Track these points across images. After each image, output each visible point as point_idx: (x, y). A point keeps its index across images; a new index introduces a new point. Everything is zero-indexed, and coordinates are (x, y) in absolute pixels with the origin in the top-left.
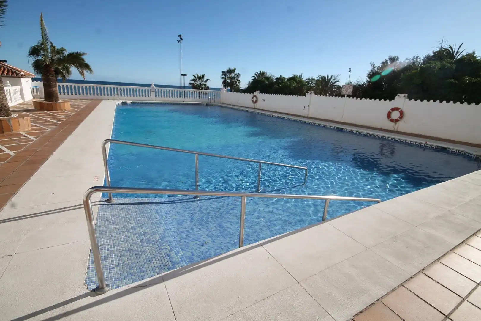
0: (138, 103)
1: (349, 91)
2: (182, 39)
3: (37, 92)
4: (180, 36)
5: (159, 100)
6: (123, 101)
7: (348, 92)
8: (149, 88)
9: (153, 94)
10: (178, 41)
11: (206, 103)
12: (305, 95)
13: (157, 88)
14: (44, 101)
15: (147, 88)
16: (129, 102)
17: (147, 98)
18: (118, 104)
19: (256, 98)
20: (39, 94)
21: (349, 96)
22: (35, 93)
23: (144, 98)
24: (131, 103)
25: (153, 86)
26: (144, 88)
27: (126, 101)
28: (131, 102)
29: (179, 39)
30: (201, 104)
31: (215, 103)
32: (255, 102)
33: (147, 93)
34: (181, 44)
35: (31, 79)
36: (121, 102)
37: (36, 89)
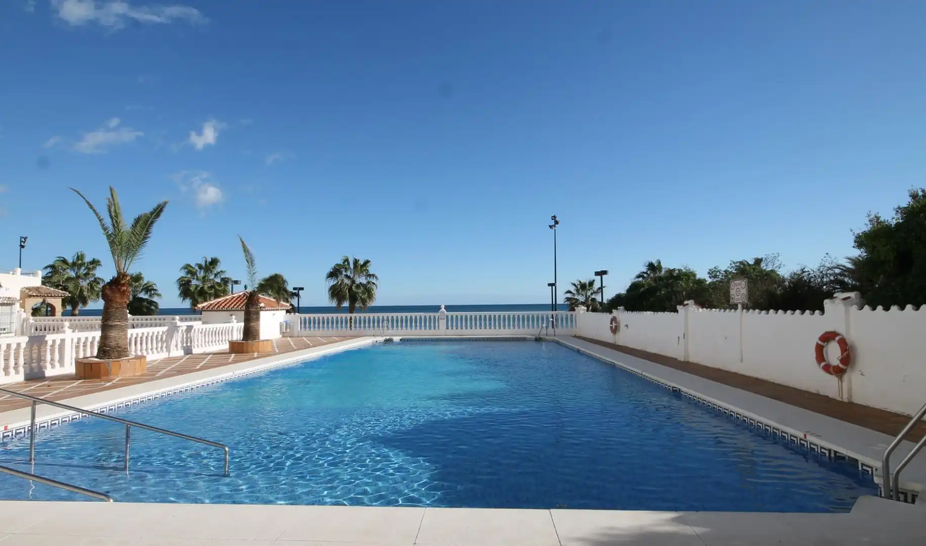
0: (411, 340)
1: (741, 294)
2: (557, 222)
3: (286, 329)
4: (554, 218)
5: (452, 333)
6: (388, 338)
7: (740, 296)
8: (437, 315)
9: (443, 323)
10: (551, 227)
11: (534, 337)
12: (676, 311)
13: (450, 314)
14: (242, 340)
15: (432, 314)
16: (396, 339)
17: (432, 331)
18: (376, 342)
19: (616, 323)
21: (746, 307)
23: (427, 331)
24: (401, 340)
25: (443, 309)
26: (427, 314)
27: (392, 337)
28: (401, 338)
29: (553, 223)
30: (526, 338)
31: (547, 335)
32: (615, 330)
33: (433, 323)
34: (555, 230)
35: (285, 311)
36: (381, 339)
37: (286, 323)
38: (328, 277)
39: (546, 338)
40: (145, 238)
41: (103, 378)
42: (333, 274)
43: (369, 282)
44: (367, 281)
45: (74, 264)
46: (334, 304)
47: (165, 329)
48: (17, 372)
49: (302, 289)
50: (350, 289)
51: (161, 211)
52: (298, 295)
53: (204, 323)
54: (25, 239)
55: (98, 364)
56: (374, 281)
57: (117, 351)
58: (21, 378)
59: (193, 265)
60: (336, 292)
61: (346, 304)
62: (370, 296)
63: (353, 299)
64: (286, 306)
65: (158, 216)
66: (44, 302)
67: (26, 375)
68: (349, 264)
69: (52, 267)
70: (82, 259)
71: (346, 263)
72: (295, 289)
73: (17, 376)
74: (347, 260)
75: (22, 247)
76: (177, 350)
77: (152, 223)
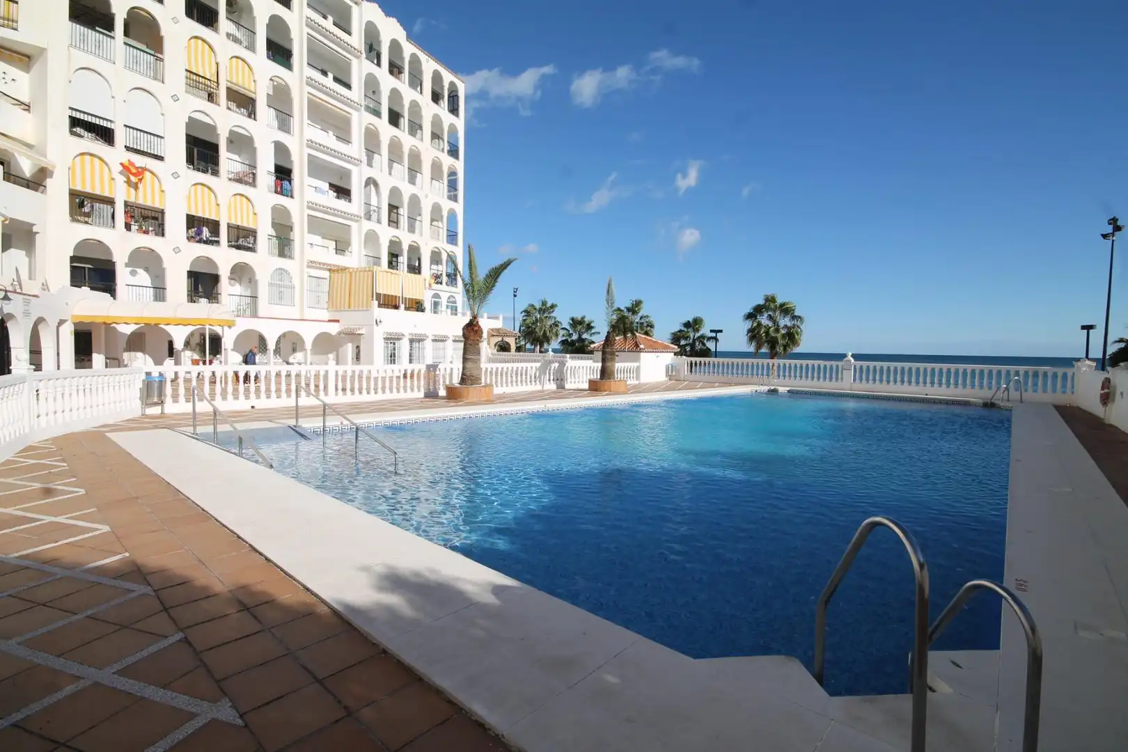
0: (801, 393)
2: (1117, 228)
3: (672, 372)
4: (1113, 222)
5: (861, 388)
6: (772, 388)
8: (840, 364)
9: (848, 375)
10: (1105, 236)
11: (981, 401)
13: (859, 363)
14: (599, 379)
15: (834, 363)
16: (782, 390)
17: (834, 384)
18: (756, 391)
19: (1108, 388)
20: (674, 373)
22: (670, 373)
23: (809, 382)
24: (789, 391)
25: (850, 358)
26: (828, 363)
27: (779, 388)
28: (788, 389)
29: (1109, 229)
31: (1005, 400)
32: (1106, 399)
33: (835, 375)
34: (1113, 241)
35: (673, 354)
36: (766, 388)
37: (672, 366)
38: (746, 319)
39: (1002, 404)
40: (493, 286)
41: (459, 400)
42: (750, 316)
44: (791, 324)
45: (540, 309)
46: (752, 349)
47: (538, 365)
48: (419, 390)
49: (721, 331)
51: (509, 265)
52: (716, 339)
53: (594, 362)
54: (517, 289)
55: (459, 388)
56: (800, 324)
57: (471, 380)
58: (421, 395)
59: (622, 308)
60: (754, 335)
61: (764, 350)
63: (773, 343)
64: (674, 348)
65: (506, 268)
66: (502, 340)
67: (425, 393)
69: (526, 311)
70: (545, 305)
72: (712, 331)
73: (419, 393)
75: (515, 296)
76: (550, 383)
77: (500, 273)
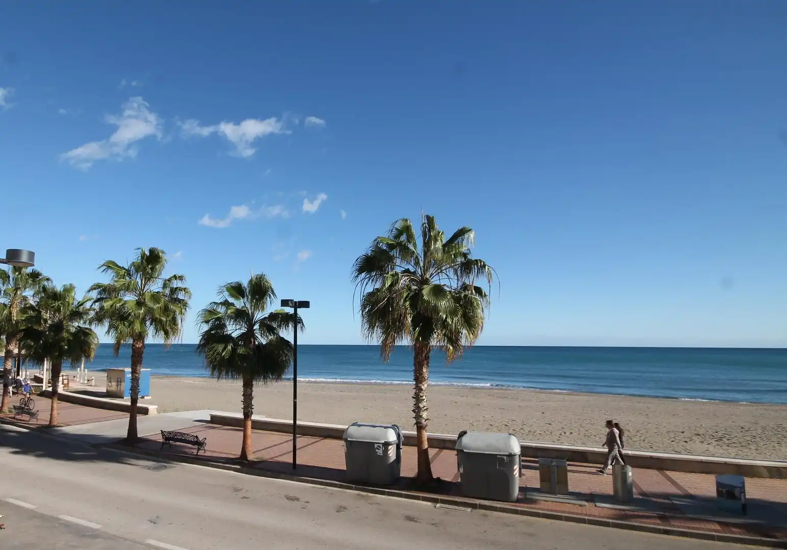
38: (360, 271)
42: (372, 264)
43: (465, 287)
44: (460, 284)
49: (305, 304)
50: (415, 298)
56: (480, 281)
60: (378, 310)
61: (406, 341)
62: (470, 322)
63: (425, 326)
68: (410, 237)
71: (403, 238)
74: (406, 230)
